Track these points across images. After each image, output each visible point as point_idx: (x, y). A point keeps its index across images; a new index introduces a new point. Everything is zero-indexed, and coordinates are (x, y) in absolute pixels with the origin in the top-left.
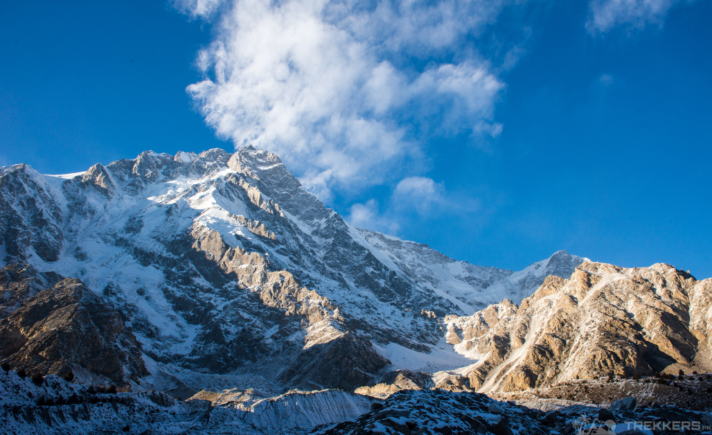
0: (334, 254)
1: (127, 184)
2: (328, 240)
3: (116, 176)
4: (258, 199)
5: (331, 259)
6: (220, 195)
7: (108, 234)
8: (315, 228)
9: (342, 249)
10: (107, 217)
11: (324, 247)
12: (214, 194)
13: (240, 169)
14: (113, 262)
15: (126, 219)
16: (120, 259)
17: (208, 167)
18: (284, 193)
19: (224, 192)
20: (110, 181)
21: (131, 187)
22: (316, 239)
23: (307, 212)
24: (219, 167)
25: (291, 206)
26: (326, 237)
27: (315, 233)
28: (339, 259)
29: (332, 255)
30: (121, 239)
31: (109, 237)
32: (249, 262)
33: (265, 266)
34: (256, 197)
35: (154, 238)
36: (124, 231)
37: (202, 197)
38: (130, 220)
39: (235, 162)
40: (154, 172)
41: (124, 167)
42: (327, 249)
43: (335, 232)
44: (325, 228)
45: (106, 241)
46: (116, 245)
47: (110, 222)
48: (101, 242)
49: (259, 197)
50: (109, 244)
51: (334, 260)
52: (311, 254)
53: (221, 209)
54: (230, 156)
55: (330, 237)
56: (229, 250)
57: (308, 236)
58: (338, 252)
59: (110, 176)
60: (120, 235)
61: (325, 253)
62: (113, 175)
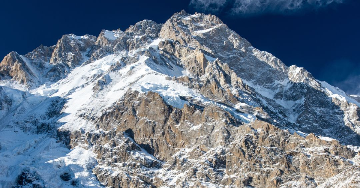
0: (309, 115)
1: (48, 70)
2: (298, 102)
3: (35, 63)
4: (202, 61)
5: (307, 123)
6: (155, 64)
7: (27, 122)
8: (277, 91)
9: (319, 109)
10: (26, 106)
11: (294, 110)
12: (147, 63)
13: (174, 36)
14: (31, 148)
15: (48, 105)
16: (39, 145)
17: (137, 41)
18: (232, 56)
19: (159, 60)
20: (27, 70)
21: (52, 73)
22: (281, 102)
23: (263, 74)
24: (150, 40)
25: (242, 70)
26: (294, 98)
27: (279, 96)
28: (317, 122)
29: (307, 118)
30: (43, 125)
31: (28, 125)
32: (204, 119)
33: (226, 121)
34: (198, 60)
35: (81, 116)
36: (46, 116)
37: (133, 67)
38: (53, 105)
39: (168, 31)
40: (77, 54)
41: (43, 55)
42: (298, 111)
43: (306, 91)
44: (290, 89)
45: (24, 129)
46: (38, 132)
47: (29, 110)
48: (20, 131)
49: (202, 58)
50: (29, 133)
51: (310, 124)
52: (280, 116)
53: (156, 74)
54: (161, 27)
55: (300, 98)
56: (174, 112)
57: (271, 100)
58: (314, 114)
59: (28, 64)
60: (41, 121)
61: (296, 117)
62: (32, 63)
